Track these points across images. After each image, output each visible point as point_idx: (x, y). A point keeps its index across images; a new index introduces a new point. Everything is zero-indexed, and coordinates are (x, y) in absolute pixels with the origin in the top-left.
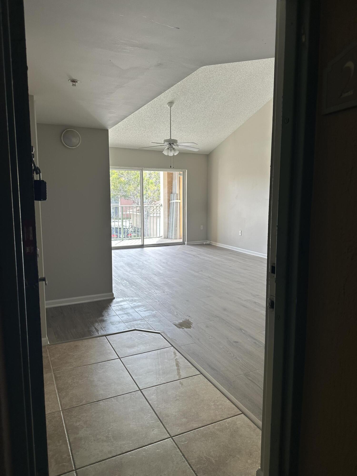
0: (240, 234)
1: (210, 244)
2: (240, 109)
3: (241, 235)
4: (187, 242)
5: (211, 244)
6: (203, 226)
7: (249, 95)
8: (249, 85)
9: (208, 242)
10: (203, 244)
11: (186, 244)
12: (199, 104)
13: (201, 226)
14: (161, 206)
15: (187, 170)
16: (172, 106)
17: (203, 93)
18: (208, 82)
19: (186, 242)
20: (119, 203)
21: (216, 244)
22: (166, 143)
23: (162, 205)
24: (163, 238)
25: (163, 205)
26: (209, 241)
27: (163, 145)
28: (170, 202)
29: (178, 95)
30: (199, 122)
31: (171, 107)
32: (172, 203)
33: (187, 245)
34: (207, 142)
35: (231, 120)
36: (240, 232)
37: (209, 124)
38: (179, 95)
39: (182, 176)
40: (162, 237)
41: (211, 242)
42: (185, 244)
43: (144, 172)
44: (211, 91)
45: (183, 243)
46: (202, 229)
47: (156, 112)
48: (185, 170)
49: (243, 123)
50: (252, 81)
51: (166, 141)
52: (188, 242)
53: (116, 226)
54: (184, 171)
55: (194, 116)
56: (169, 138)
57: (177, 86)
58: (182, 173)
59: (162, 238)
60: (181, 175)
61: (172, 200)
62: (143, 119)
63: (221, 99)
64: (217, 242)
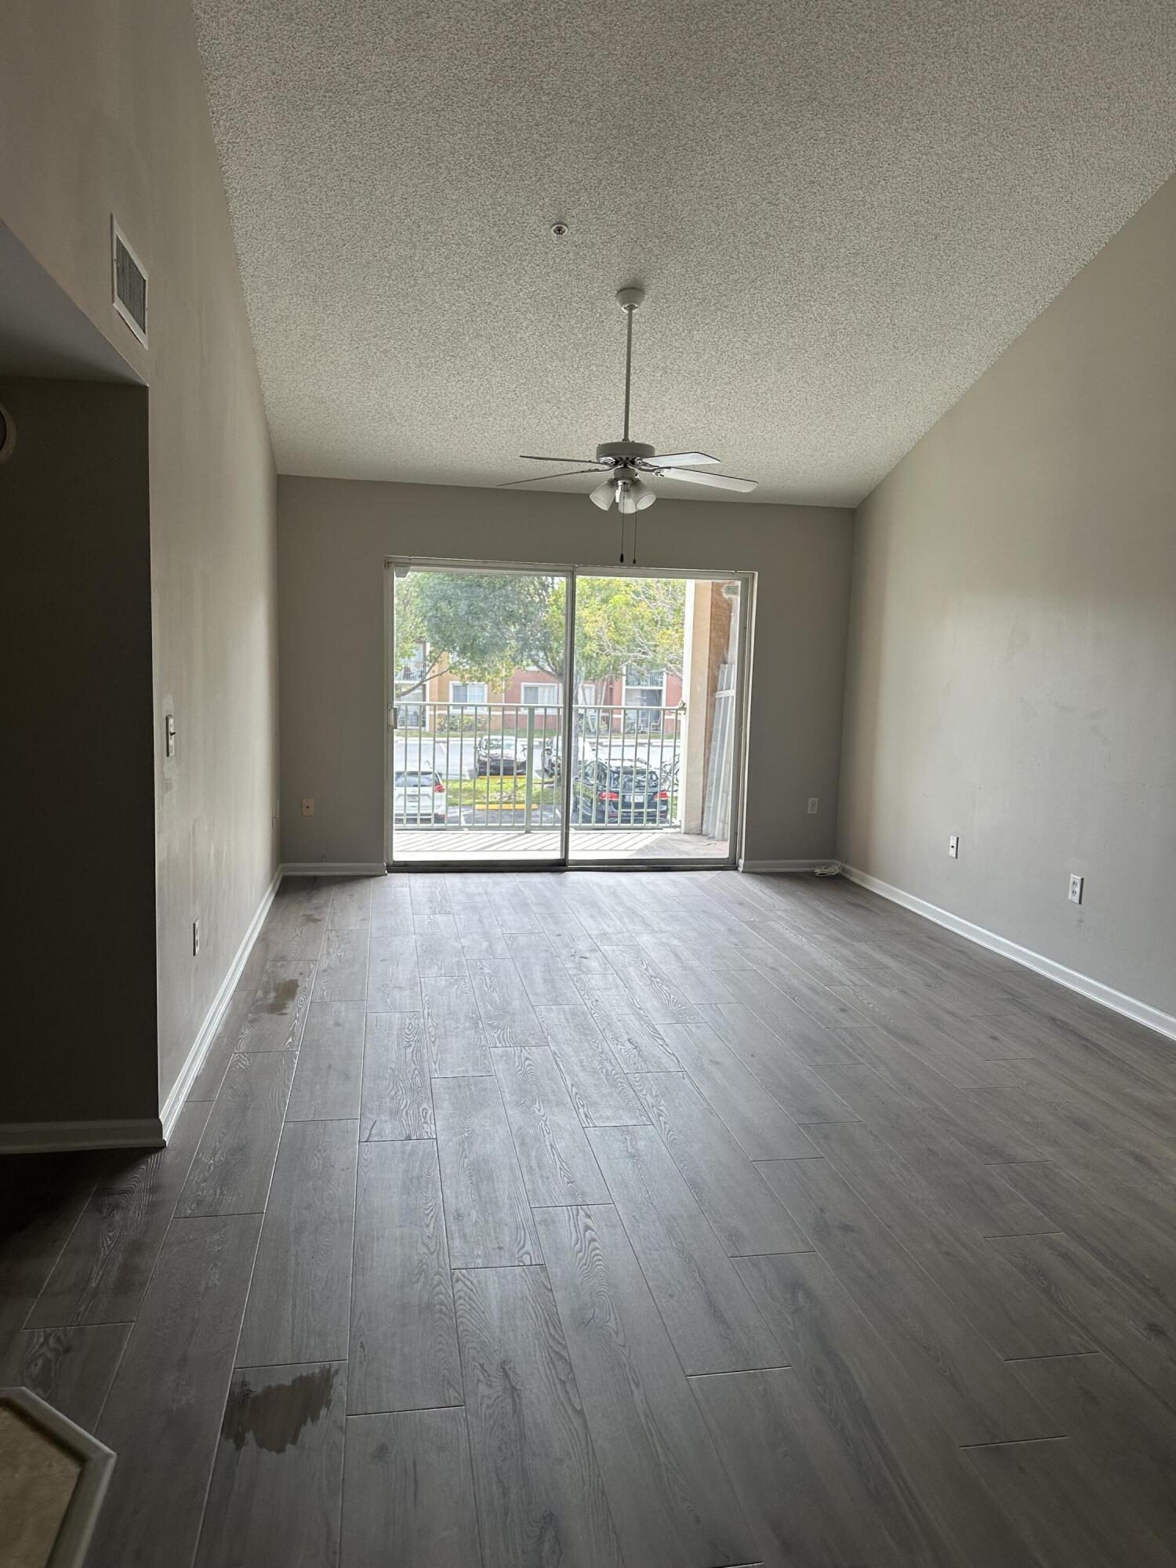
0: (952, 852)
1: (843, 874)
2: (958, 304)
3: (954, 855)
4: (745, 860)
5: (848, 876)
6: (816, 800)
7: (984, 232)
8: (978, 185)
9: (834, 869)
10: (813, 874)
11: (741, 869)
12: (756, 288)
13: (810, 800)
14: (683, 708)
15: (757, 573)
16: (639, 304)
17: (763, 236)
18: (771, 182)
19: (742, 862)
20: (662, 682)
21: (863, 880)
22: (603, 459)
23: (684, 704)
24: (683, 832)
25: (687, 706)
26: (840, 863)
27: (597, 470)
28: (719, 695)
29: (650, 251)
30: (779, 371)
31: (631, 308)
32: (723, 699)
33: (743, 872)
34: (835, 454)
35: (923, 359)
36: (953, 842)
37: (829, 379)
38: (656, 252)
39: (739, 598)
40: (680, 827)
41: (847, 867)
42: (736, 869)
43: (579, 579)
44: (795, 226)
45: (729, 865)
46: (815, 812)
47: (580, 336)
48: (754, 574)
49: (984, 369)
50: (987, 163)
51: (606, 449)
52: (747, 862)
53: (627, 764)
54: (746, 576)
55: (749, 347)
56: (618, 438)
57: (637, 212)
58: (739, 583)
59: (680, 833)
60: (736, 593)
61: (722, 690)
62: (538, 366)
63: (852, 260)
64: (869, 874)
